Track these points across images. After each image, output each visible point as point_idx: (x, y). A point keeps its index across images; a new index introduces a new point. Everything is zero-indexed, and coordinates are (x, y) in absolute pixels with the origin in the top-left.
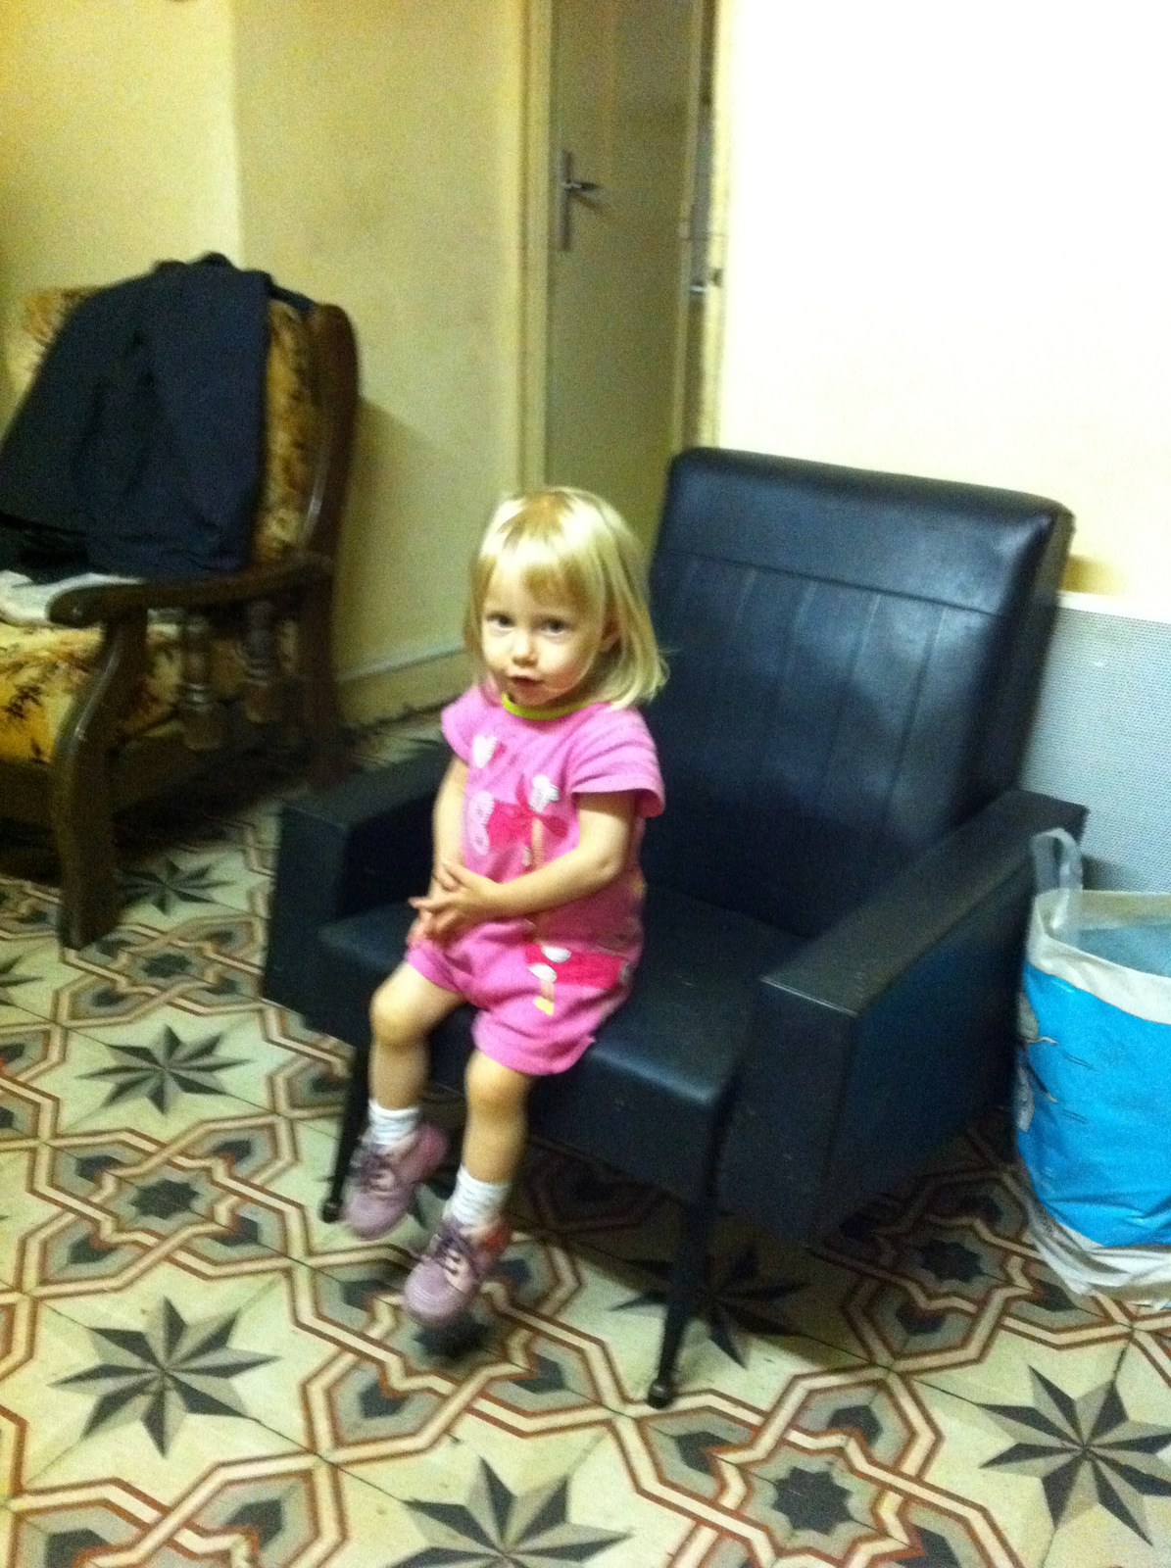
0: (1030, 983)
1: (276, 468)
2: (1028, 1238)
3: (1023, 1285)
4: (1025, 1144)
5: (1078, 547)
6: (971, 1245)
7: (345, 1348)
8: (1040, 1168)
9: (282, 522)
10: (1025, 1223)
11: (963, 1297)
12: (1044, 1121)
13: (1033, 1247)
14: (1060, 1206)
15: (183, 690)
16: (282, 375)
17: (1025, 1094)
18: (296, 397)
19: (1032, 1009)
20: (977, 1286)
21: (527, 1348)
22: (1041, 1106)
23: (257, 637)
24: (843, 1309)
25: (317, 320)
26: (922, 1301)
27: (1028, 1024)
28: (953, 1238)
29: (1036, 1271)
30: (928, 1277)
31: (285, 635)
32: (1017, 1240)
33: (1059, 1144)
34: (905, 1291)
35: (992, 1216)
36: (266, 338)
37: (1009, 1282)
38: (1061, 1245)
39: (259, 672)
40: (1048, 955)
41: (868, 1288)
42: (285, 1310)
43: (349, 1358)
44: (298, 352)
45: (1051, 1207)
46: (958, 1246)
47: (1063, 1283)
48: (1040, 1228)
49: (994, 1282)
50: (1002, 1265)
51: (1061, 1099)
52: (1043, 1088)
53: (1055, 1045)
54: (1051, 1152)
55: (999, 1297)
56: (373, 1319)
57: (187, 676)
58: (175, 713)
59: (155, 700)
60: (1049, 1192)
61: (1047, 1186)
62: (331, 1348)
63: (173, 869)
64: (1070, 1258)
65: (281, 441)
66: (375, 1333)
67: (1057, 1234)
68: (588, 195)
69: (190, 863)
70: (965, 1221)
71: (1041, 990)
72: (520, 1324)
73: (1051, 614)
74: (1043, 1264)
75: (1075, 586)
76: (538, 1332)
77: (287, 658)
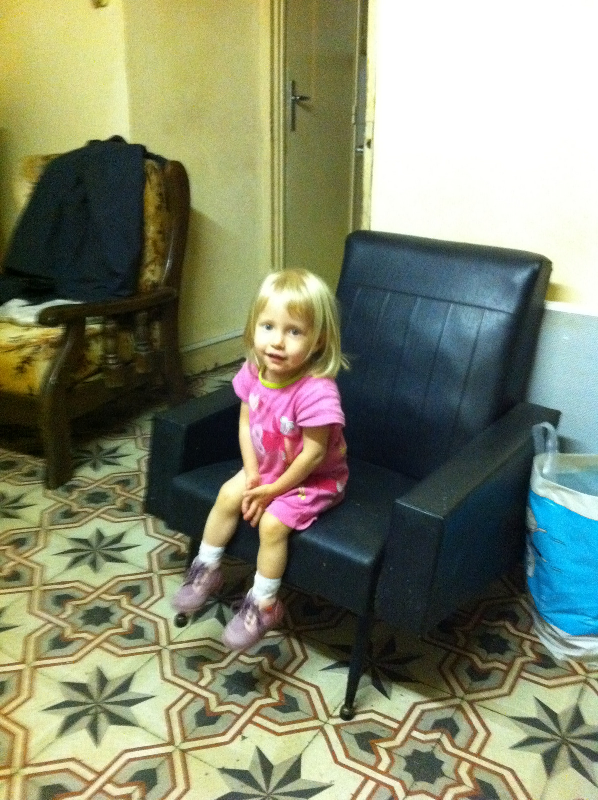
0: (533, 502)
1: (149, 245)
2: (534, 632)
3: (532, 656)
4: (532, 584)
5: (555, 279)
6: (504, 635)
7: (188, 691)
8: (539, 597)
9: (153, 271)
10: (532, 624)
11: (500, 662)
12: (541, 573)
13: (537, 637)
14: (550, 616)
15: (104, 358)
16: (151, 198)
17: (531, 558)
18: (158, 208)
19: (535, 516)
20: (508, 656)
21: (279, 690)
22: (539, 564)
23: (140, 330)
24: (440, 668)
25: (169, 169)
26: (480, 664)
27: (532, 522)
28: (496, 632)
29: (539, 649)
30: (482, 652)
31: (154, 329)
32: (528, 633)
33: (548, 583)
34: (471, 659)
35: (515, 621)
36: (143, 179)
37: (524, 654)
38: (550, 635)
39: (141, 348)
40: (541, 487)
41: (453, 657)
42: (158, 673)
43: (189, 697)
44: (159, 185)
45: (545, 616)
46: (498, 636)
47: (552, 654)
48: (540, 627)
49: (515, 654)
50: (521, 646)
51: (549, 561)
52: (540, 555)
53: (545, 533)
54: (546, 589)
55: (519, 662)
56: (202, 677)
57: (106, 351)
58: (99, 370)
59: (90, 363)
60: (543, 608)
61: (543, 605)
62: (181, 692)
63: (100, 449)
64: (553, 641)
65: (151, 230)
66: (203, 683)
67: (550, 631)
68: (304, 102)
69: (109, 445)
70: (501, 623)
71: (540, 505)
72: (275, 678)
73: (541, 314)
74: (542, 645)
75: (553, 299)
76: (284, 682)
77: (156, 341)
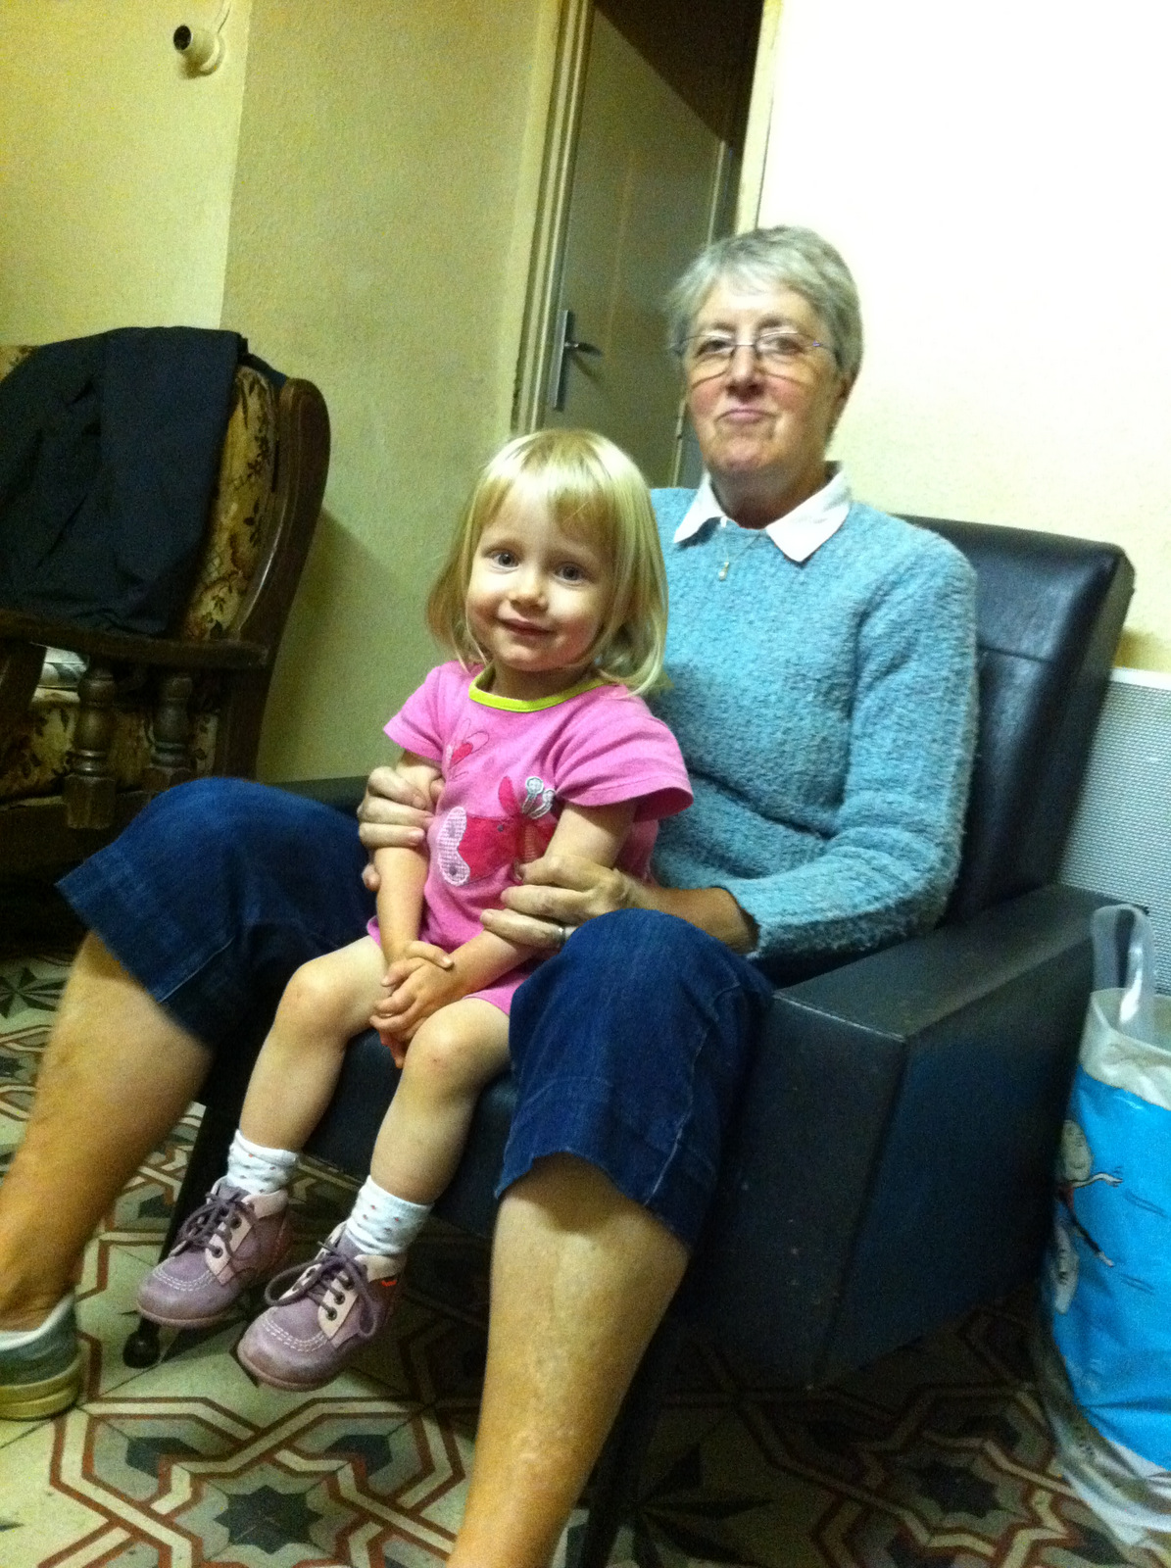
0: (1085, 1103)
1: (221, 540)
2: (1056, 1468)
3: (1054, 1528)
4: (1065, 1332)
6: (981, 1469)
7: (114, 1521)
8: (1084, 1361)
9: (220, 603)
10: (1052, 1449)
11: (977, 1535)
12: (1092, 1293)
13: (1064, 1481)
14: (1109, 1414)
15: (73, 757)
16: (242, 441)
17: (1068, 1260)
18: (254, 467)
19: (1086, 1138)
20: (995, 1522)
21: (374, 1546)
22: (1088, 1274)
23: (170, 716)
24: (816, 1536)
25: (288, 394)
26: (922, 1536)
27: (1077, 1160)
28: (960, 1461)
29: (1067, 1509)
30: (929, 1507)
31: (204, 730)
32: (1042, 1470)
33: (1112, 1325)
34: (899, 1522)
35: (1008, 1440)
37: (1036, 1522)
38: (1107, 1474)
39: (169, 758)
40: (1113, 1060)
41: (849, 1513)
42: (44, 1466)
43: (118, 1536)
44: (264, 420)
45: (1096, 1416)
46: (965, 1472)
47: (1108, 1528)
48: (1074, 1451)
49: (1015, 1520)
50: (1026, 1498)
51: (1119, 1260)
52: (1096, 1248)
53: (1114, 1184)
54: (1105, 1343)
55: (1024, 1539)
56: (164, 1489)
57: (79, 741)
58: (57, 786)
59: (38, 763)
60: (1094, 1393)
61: (1094, 1386)
62: (98, 1521)
63: (27, 977)
64: (1117, 1494)
65: (231, 512)
66: (163, 1506)
67: (1101, 1459)
68: (586, 357)
69: (46, 973)
70: (975, 1442)
71: (1100, 1110)
72: (364, 1517)
74: (1080, 1503)
75: (1126, 663)
76: (390, 1529)
77: (204, 757)
